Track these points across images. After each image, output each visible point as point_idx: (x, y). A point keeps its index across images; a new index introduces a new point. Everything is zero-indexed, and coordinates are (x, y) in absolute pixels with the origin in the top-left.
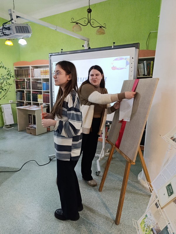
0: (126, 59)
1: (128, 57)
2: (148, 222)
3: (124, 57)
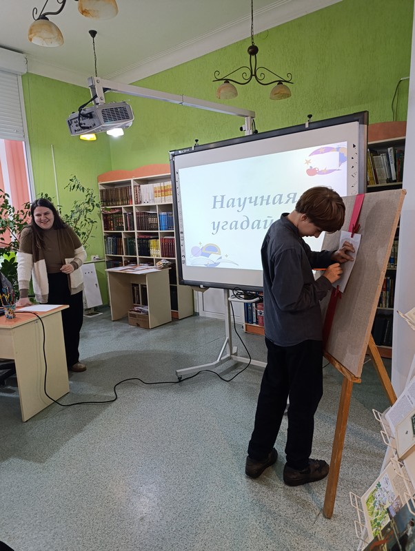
0: (338, 149)
1: (344, 144)
2: (381, 496)
3: (334, 145)
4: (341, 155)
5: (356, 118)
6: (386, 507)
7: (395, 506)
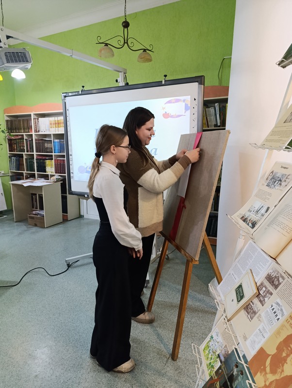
0: (184, 101)
1: (188, 98)
2: (214, 345)
3: (182, 98)
4: (186, 105)
5: (196, 80)
6: (217, 354)
7: (223, 352)
